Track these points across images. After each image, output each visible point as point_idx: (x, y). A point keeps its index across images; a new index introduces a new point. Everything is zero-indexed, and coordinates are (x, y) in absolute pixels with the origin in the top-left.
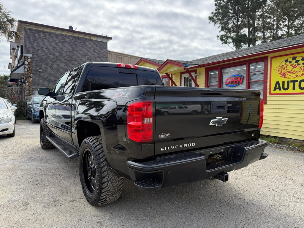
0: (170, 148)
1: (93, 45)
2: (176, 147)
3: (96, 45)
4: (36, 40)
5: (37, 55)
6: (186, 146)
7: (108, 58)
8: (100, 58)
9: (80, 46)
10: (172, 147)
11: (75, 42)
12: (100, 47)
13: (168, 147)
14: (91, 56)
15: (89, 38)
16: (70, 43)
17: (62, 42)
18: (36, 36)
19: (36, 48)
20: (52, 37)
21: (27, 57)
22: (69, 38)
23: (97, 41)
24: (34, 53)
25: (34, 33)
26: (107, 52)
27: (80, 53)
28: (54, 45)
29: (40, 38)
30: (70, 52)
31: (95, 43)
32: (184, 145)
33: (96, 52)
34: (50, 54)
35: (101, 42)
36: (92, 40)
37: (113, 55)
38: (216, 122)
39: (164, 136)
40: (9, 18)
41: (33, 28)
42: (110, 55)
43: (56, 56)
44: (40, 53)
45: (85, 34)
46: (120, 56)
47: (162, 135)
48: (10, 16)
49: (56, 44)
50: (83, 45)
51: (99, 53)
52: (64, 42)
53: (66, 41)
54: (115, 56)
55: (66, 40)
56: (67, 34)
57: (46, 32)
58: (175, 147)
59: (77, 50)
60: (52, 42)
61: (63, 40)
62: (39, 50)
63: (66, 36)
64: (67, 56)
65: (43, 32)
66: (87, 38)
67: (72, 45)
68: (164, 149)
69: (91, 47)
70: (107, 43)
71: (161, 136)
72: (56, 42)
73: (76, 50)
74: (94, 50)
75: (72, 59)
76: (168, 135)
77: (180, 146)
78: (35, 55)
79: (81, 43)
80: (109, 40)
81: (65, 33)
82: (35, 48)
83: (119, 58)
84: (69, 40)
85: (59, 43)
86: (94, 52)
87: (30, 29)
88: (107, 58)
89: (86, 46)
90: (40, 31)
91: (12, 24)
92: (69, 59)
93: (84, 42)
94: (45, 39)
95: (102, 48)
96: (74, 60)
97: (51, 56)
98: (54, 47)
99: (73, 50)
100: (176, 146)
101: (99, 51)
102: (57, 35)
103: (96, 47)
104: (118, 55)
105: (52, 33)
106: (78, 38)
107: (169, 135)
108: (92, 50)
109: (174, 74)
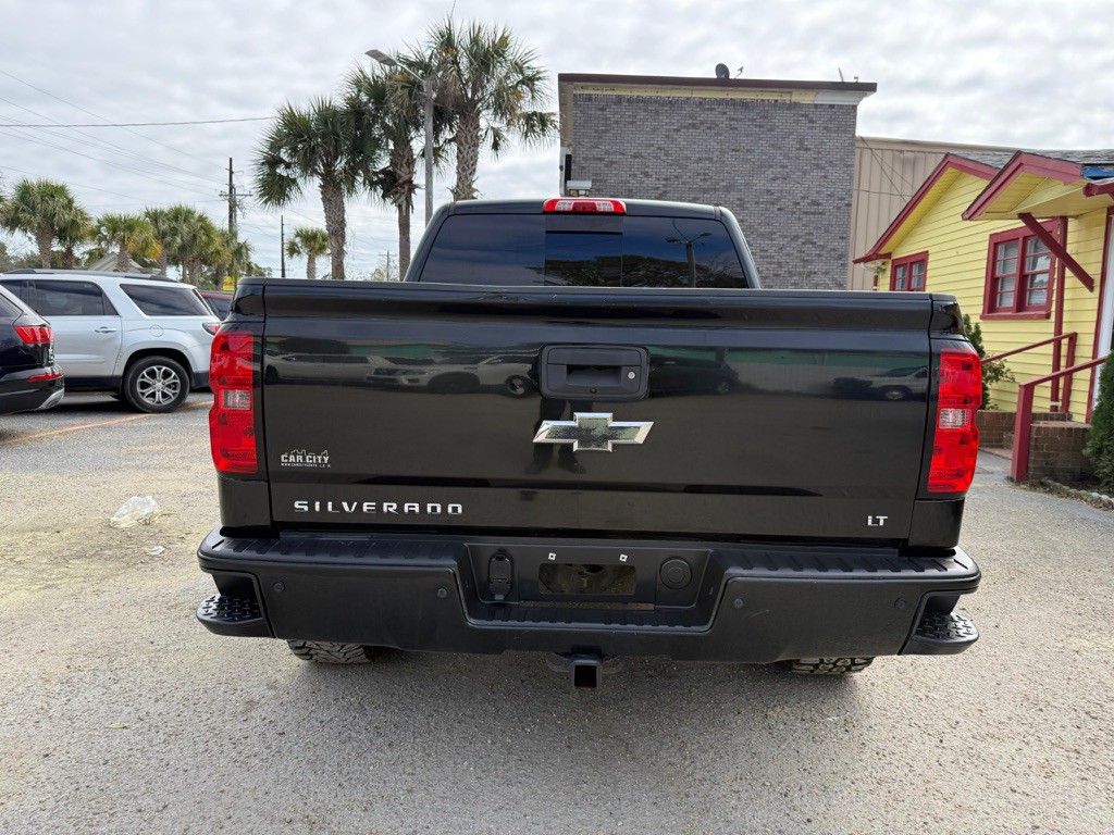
0: (338, 506)
1: (797, 122)
2: (365, 508)
3: (811, 121)
4: (605, 131)
5: (605, 181)
6: (417, 509)
7: (856, 168)
8: (824, 168)
9: (748, 135)
10: (345, 505)
11: (733, 119)
12: (825, 128)
13: (330, 504)
14: (786, 167)
15: (786, 98)
16: (713, 126)
17: (685, 127)
18: (606, 119)
19: (603, 159)
20: (657, 112)
21: (578, 191)
22: (712, 110)
23: (816, 106)
24: (596, 174)
25: (602, 109)
26: (853, 145)
27: (747, 161)
28: (660, 140)
29: (617, 122)
30: (710, 160)
31: (806, 116)
32: (406, 505)
33: (807, 149)
34: (647, 175)
35: (832, 106)
36: (796, 105)
37: (879, 153)
38: (569, 432)
39: (304, 459)
40: (529, 73)
41: (600, 92)
42: (867, 153)
43: (665, 179)
44: (616, 175)
45: (771, 87)
46: (911, 155)
47: (295, 454)
48: (533, 64)
49: (667, 136)
50: (760, 127)
51: (819, 153)
52: (694, 126)
53: (702, 123)
54: (888, 154)
55: (702, 116)
56: (704, 96)
57: (639, 100)
58: (360, 507)
59: (737, 151)
60: (654, 130)
61: (691, 118)
62: (612, 162)
63: (702, 103)
64: (699, 174)
65: (630, 100)
66: (776, 101)
67: (721, 135)
68: (311, 506)
69: (792, 133)
70: (854, 108)
71: (292, 459)
72: (668, 130)
73: (733, 150)
74: (801, 142)
75: (718, 184)
76: (323, 460)
77: (385, 505)
78: (600, 181)
79: (753, 120)
80: (865, 95)
81: (698, 94)
82: (601, 159)
83: (904, 162)
84: (711, 116)
85: (678, 130)
86: (799, 149)
87: (589, 98)
88: (849, 166)
89: (771, 130)
90: (619, 100)
91: (532, 91)
92: (706, 185)
93: (765, 117)
94: (633, 123)
95: (835, 132)
96: (724, 186)
97: (647, 181)
98: (659, 148)
99: (723, 152)
100: (365, 504)
101: (822, 143)
102: (672, 103)
103: (811, 128)
104: (901, 151)
105: (656, 102)
106: (745, 105)
107: (326, 459)
108: (792, 142)
109: (1076, 217)
